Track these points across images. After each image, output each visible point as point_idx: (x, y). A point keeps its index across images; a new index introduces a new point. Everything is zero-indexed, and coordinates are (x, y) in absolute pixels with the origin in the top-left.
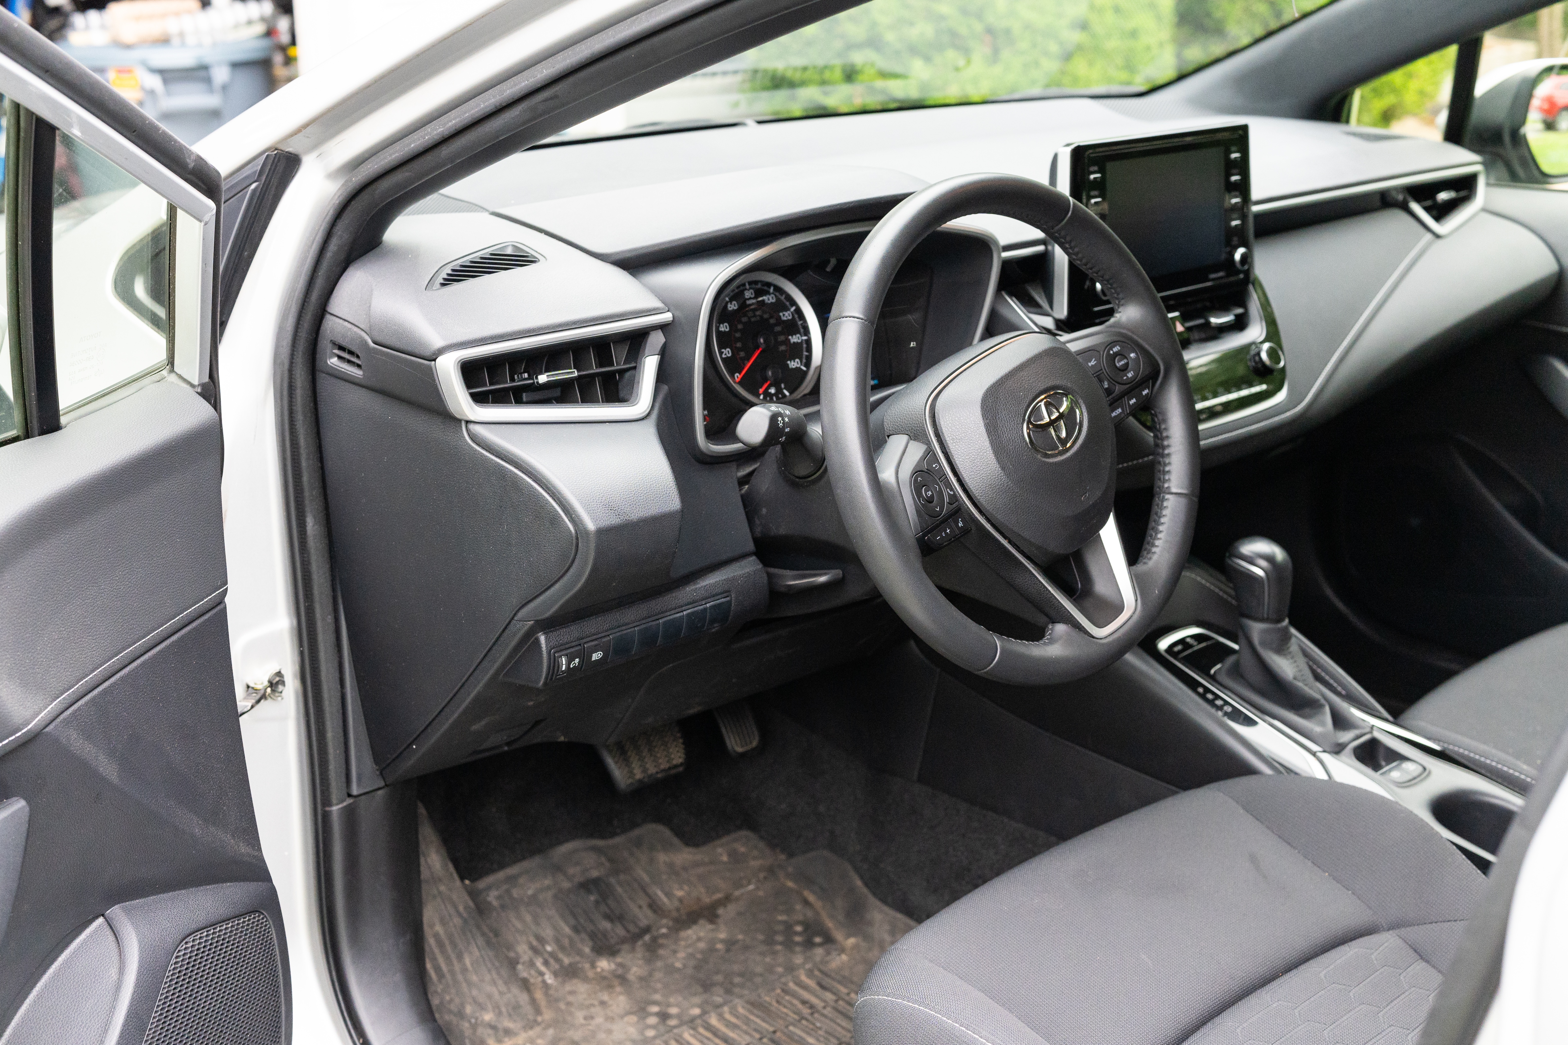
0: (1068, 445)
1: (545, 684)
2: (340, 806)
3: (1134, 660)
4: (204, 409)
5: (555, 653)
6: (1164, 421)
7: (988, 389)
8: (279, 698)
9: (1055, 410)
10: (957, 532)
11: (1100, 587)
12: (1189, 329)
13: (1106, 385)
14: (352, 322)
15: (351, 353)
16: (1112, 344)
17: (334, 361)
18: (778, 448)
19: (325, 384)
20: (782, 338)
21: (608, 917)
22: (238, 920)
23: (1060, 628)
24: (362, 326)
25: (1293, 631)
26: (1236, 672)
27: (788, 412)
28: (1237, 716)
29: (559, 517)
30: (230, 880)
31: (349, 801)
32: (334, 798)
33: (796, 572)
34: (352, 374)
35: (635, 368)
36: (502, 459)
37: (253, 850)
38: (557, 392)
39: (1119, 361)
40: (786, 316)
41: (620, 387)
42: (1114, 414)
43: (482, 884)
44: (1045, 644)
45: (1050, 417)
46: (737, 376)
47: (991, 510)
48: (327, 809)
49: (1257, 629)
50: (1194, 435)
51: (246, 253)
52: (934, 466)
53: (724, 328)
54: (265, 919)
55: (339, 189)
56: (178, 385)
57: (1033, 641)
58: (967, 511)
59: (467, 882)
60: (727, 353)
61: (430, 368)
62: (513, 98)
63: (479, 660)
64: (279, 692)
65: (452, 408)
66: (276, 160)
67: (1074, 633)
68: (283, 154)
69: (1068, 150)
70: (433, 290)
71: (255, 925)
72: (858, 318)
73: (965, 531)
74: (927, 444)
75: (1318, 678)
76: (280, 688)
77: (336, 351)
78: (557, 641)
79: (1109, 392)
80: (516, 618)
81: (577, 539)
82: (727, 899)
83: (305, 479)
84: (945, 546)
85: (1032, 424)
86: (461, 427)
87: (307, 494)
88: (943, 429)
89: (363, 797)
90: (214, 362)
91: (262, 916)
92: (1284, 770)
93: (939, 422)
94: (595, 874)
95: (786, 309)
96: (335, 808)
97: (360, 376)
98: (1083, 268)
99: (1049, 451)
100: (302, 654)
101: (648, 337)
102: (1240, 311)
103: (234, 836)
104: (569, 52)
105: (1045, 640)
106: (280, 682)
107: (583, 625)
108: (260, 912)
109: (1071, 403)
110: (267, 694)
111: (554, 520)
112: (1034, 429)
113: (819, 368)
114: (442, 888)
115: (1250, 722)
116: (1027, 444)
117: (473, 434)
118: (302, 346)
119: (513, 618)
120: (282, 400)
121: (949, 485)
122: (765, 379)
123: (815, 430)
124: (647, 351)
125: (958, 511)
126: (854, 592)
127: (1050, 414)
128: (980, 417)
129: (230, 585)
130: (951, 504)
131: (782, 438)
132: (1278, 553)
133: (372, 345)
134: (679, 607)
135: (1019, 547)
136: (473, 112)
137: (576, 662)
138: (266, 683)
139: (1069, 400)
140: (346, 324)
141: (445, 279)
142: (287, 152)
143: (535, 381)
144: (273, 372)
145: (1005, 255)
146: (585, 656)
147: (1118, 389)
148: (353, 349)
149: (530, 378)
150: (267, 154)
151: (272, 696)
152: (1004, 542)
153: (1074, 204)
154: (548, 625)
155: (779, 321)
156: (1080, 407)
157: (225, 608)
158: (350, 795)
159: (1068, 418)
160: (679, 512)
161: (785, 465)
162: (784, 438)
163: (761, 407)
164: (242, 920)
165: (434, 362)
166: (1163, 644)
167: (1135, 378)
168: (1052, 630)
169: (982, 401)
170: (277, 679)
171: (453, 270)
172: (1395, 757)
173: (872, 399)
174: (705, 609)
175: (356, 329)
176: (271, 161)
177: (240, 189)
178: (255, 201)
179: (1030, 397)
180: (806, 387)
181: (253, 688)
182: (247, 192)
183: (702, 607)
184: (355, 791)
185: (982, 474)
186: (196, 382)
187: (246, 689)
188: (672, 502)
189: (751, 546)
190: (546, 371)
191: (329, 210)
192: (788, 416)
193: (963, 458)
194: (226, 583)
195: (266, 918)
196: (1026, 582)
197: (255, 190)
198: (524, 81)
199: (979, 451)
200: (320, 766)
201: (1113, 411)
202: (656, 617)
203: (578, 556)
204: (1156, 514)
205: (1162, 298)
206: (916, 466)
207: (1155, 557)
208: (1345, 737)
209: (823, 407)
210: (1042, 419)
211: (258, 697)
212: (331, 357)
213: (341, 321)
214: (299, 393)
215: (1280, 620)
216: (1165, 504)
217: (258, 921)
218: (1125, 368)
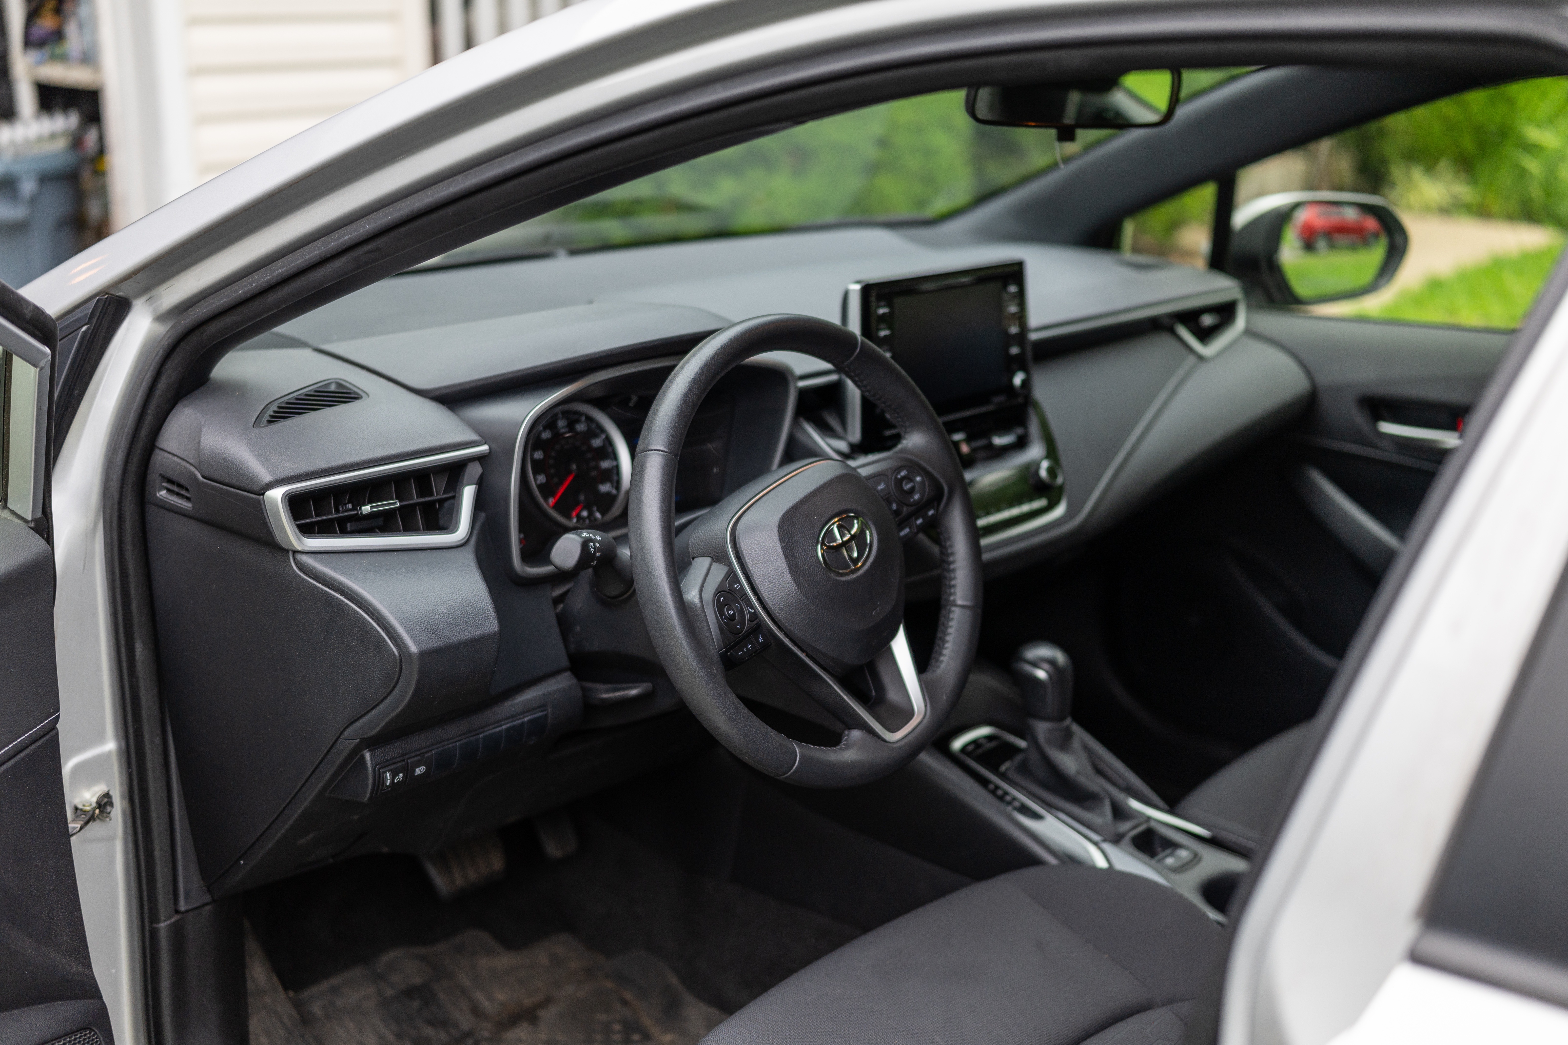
0: (860, 564)
1: (371, 798)
2: (168, 922)
3: (928, 759)
4: (37, 543)
5: (379, 769)
6: (949, 538)
7: (784, 514)
8: (108, 819)
9: (846, 532)
10: (758, 647)
11: (892, 695)
12: (974, 450)
13: (894, 507)
14: (181, 456)
15: (180, 485)
16: (899, 469)
17: (163, 493)
18: (590, 570)
19: (155, 516)
20: (593, 464)
21: (431, 1023)
22: (70, 1038)
23: (856, 734)
24: (191, 461)
25: (1076, 729)
26: (1024, 769)
27: (598, 538)
28: (1024, 810)
29: (383, 641)
30: (62, 998)
31: (176, 918)
32: (162, 915)
33: (609, 686)
34: (181, 506)
35: (453, 497)
36: (329, 587)
37: (84, 969)
38: (380, 522)
39: (906, 484)
40: (597, 443)
41: (440, 516)
42: (902, 534)
43: (305, 995)
44: (842, 749)
45: (842, 539)
46: (551, 501)
47: (789, 626)
48: (155, 926)
49: (1042, 728)
50: (976, 550)
51: (76, 392)
52: (735, 586)
53: (538, 455)
54: (96, 1036)
55: (168, 331)
56: (11, 520)
57: (830, 747)
58: (767, 627)
59: (291, 994)
60: (542, 479)
61: (259, 501)
62: (337, 250)
63: (305, 778)
64: (106, 813)
65: (279, 538)
66: (107, 303)
67: (869, 738)
68: (113, 298)
69: (857, 287)
70: (261, 427)
71: (86, 1042)
72: (662, 451)
73: (765, 646)
74: (729, 566)
75: (1099, 772)
76: (109, 809)
77: (165, 484)
78: (382, 757)
79: (897, 513)
80: (342, 737)
81: (401, 661)
82: (547, 1001)
83: (134, 606)
84: (748, 660)
85: (825, 545)
86: (289, 557)
87: (136, 620)
88: (744, 551)
89: (191, 914)
90: (47, 498)
91: (92, 1033)
92: (1070, 861)
93: (740, 545)
94: (417, 980)
95: (596, 436)
96: (162, 925)
97: (189, 509)
98: (872, 399)
99: (841, 570)
100: (130, 775)
101: (466, 469)
102: (1020, 431)
103: (65, 956)
104: (390, 209)
105: (842, 745)
106: (109, 803)
107: (407, 742)
108: (90, 1029)
109: (862, 525)
110: (96, 815)
111: (379, 643)
112: (828, 550)
113: (628, 493)
114: (267, 1000)
115: (1037, 816)
116: (821, 564)
117: (301, 563)
118: (131, 479)
119: (339, 737)
120: (111, 531)
121: (749, 604)
122: (577, 503)
123: (625, 552)
124: (465, 481)
125: (758, 627)
126: (664, 703)
127: (842, 536)
128: (777, 540)
129: (62, 711)
130: (752, 621)
131: (593, 562)
132: (1060, 657)
133: (202, 479)
134: (498, 722)
135: (816, 660)
136: (298, 262)
137: (400, 777)
138: (94, 805)
139: (860, 522)
140: (175, 458)
141: (271, 416)
142: (117, 296)
143: (359, 511)
144: (102, 504)
145: (802, 384)
146: (408, 771)
147: (905, 510)
148: (183, 482)
149: (354, 509)
150: (98, 298)
151: (100, 817)
152: (802, 656)
153: (862, 341)
154: (372, 743)
155: (591, 449)
156: (870, 528)
157: (57, 733)
158: (177, 912)
159: (859, 538)
160: (498, 634)
161: (596, 585)
162: (595, 562)
163: (573, 534)
164: (74, 1037)
165: (262, 496)
166: (958, 744)
167: (920, 500)
168: (848, 735)
169: (779, 525)
170: (106, 800)
171: (279, 407)
172: (1170, 845)
173: (677, 523)
174: (523, 724)
175: (185, 464)
176: (102, 306)
177: (70, 331)
178: (86, 342)
179: (823, 521)
180: (616, 510)
181: (81, 810)
182: (79, 333)
183: (520, 722)
184: (182, 907)
185: (780, 593)
186: (29, 518)
187: (74, 811)
188: (492, 625)
189: (565, 662)
190: (370, 502)
191: (158, 352)
192: (599, 542)
193: (762, 578)
194: (58, 710)
195: (97, 1034)
196: (823, 691)
197: (85, 332)
198: (348, 235)
199: (777, 571)
200: (148, 883)
201: (901, 530)
202: (476, 732)
203: (402, 678)
204: (943, 624)
205: (945, 424)
206: (718, 587)
207: (943, 666)
208: (1124, 827)
209: (631, 530)
210: (835, 540)
211: (86, 819)
212: (160, 490)
213: (170, 456)
214: (128, 524)
215: (1061, 719)
216: (951, 616)
217: (89, 1037)
218: (912, 491)
